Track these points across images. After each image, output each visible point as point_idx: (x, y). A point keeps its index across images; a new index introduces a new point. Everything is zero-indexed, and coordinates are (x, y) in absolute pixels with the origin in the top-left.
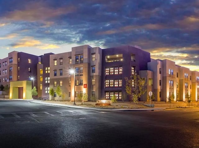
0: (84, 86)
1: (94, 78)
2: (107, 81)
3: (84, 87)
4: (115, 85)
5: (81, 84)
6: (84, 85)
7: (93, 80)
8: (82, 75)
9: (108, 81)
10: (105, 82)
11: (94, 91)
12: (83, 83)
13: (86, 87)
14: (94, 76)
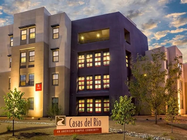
0: (36, 87)
1: (57, 73)
2: (80, 79)
3: (37, 90)
4: (96, 87)
5: (30, 83)
6: (37, 84)
7: (55, 77)
8: (33, 66)
9: (83, 79)
10: (77, 81)
11: (56, 96)
12: (33, 82)
13: (41, 90)
14: (56, 69)
